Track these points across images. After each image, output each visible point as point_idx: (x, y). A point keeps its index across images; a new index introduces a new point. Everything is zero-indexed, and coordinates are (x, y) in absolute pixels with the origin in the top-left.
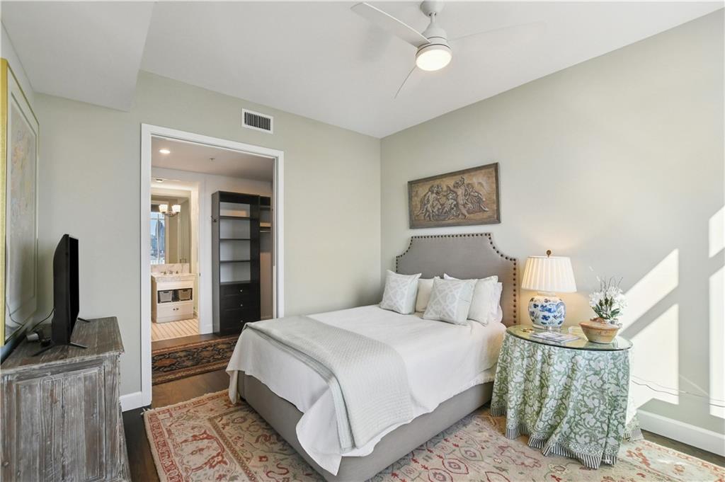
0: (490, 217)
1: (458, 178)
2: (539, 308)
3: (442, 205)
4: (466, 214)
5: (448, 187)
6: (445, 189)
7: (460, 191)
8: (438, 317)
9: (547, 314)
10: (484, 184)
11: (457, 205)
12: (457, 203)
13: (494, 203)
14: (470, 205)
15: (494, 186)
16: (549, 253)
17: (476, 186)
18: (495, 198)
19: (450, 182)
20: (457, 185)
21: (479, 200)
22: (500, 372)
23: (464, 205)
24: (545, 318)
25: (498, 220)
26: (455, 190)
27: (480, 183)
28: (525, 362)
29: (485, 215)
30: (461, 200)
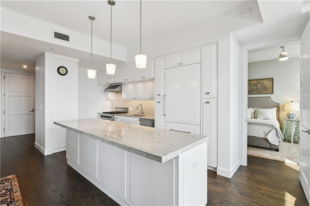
0: (269, 92)
1: (258, 81)
2: (291, 115)
3: (251, 88)
4: (261, 91)
5: (254, 83)
6: (253, 84)
7: (259, 85)
8: (263, 118)
9: (294, 116)
10: (268, 83)
11: (257, 89)
12: (258, 88)
13: (271, 88)
14: (262, 89)
15: (272, 84)
16: (292, 102)
17: (265, 83)
18: (272, 87)
19: (256, 82)
20: (258, 83)
21: (266, 88)
22: (285, 130)
23: (260, 89)
24: (293, 117)
25: (273, 93)
26: (257, 84)
27: (267, 83)
28: (295, 126)
29: (268, 92)
30: (259, 87)
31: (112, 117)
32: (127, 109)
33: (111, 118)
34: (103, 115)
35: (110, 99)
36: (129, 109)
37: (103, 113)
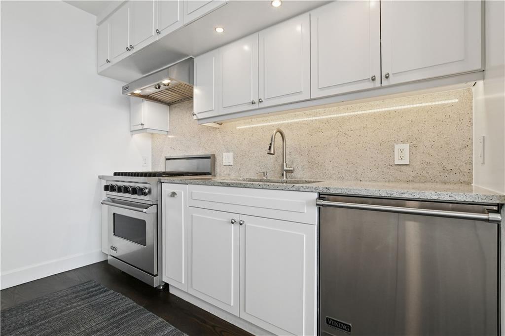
31: (150, 192)
32: (211, 158)
33: (145, 194)
34: (114, 183)
35: (145, 127)
36: (218, 158)
37: (115, 174)
